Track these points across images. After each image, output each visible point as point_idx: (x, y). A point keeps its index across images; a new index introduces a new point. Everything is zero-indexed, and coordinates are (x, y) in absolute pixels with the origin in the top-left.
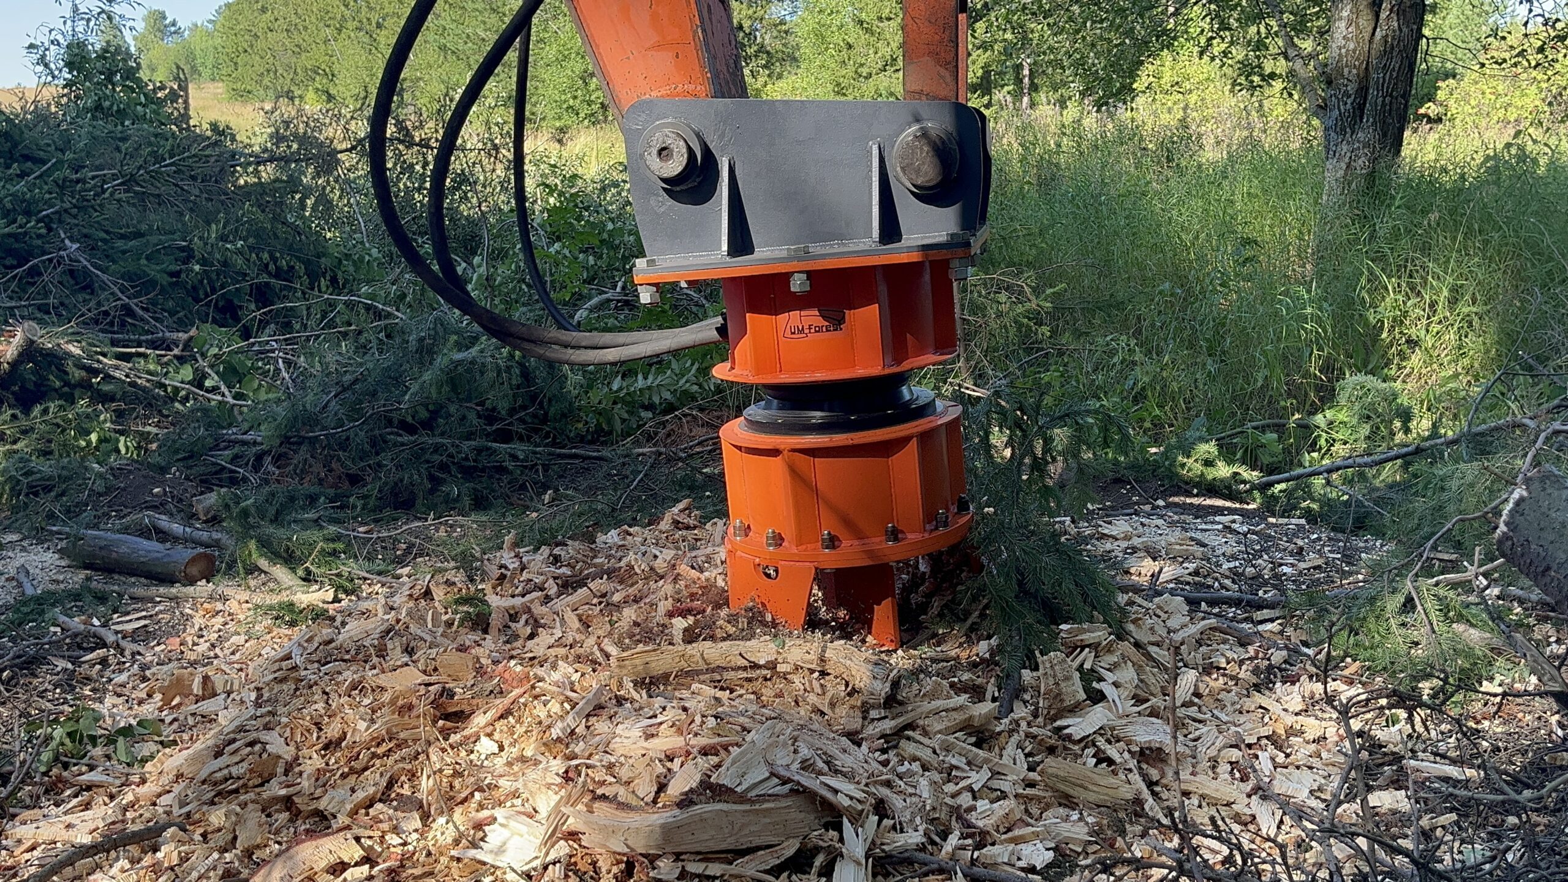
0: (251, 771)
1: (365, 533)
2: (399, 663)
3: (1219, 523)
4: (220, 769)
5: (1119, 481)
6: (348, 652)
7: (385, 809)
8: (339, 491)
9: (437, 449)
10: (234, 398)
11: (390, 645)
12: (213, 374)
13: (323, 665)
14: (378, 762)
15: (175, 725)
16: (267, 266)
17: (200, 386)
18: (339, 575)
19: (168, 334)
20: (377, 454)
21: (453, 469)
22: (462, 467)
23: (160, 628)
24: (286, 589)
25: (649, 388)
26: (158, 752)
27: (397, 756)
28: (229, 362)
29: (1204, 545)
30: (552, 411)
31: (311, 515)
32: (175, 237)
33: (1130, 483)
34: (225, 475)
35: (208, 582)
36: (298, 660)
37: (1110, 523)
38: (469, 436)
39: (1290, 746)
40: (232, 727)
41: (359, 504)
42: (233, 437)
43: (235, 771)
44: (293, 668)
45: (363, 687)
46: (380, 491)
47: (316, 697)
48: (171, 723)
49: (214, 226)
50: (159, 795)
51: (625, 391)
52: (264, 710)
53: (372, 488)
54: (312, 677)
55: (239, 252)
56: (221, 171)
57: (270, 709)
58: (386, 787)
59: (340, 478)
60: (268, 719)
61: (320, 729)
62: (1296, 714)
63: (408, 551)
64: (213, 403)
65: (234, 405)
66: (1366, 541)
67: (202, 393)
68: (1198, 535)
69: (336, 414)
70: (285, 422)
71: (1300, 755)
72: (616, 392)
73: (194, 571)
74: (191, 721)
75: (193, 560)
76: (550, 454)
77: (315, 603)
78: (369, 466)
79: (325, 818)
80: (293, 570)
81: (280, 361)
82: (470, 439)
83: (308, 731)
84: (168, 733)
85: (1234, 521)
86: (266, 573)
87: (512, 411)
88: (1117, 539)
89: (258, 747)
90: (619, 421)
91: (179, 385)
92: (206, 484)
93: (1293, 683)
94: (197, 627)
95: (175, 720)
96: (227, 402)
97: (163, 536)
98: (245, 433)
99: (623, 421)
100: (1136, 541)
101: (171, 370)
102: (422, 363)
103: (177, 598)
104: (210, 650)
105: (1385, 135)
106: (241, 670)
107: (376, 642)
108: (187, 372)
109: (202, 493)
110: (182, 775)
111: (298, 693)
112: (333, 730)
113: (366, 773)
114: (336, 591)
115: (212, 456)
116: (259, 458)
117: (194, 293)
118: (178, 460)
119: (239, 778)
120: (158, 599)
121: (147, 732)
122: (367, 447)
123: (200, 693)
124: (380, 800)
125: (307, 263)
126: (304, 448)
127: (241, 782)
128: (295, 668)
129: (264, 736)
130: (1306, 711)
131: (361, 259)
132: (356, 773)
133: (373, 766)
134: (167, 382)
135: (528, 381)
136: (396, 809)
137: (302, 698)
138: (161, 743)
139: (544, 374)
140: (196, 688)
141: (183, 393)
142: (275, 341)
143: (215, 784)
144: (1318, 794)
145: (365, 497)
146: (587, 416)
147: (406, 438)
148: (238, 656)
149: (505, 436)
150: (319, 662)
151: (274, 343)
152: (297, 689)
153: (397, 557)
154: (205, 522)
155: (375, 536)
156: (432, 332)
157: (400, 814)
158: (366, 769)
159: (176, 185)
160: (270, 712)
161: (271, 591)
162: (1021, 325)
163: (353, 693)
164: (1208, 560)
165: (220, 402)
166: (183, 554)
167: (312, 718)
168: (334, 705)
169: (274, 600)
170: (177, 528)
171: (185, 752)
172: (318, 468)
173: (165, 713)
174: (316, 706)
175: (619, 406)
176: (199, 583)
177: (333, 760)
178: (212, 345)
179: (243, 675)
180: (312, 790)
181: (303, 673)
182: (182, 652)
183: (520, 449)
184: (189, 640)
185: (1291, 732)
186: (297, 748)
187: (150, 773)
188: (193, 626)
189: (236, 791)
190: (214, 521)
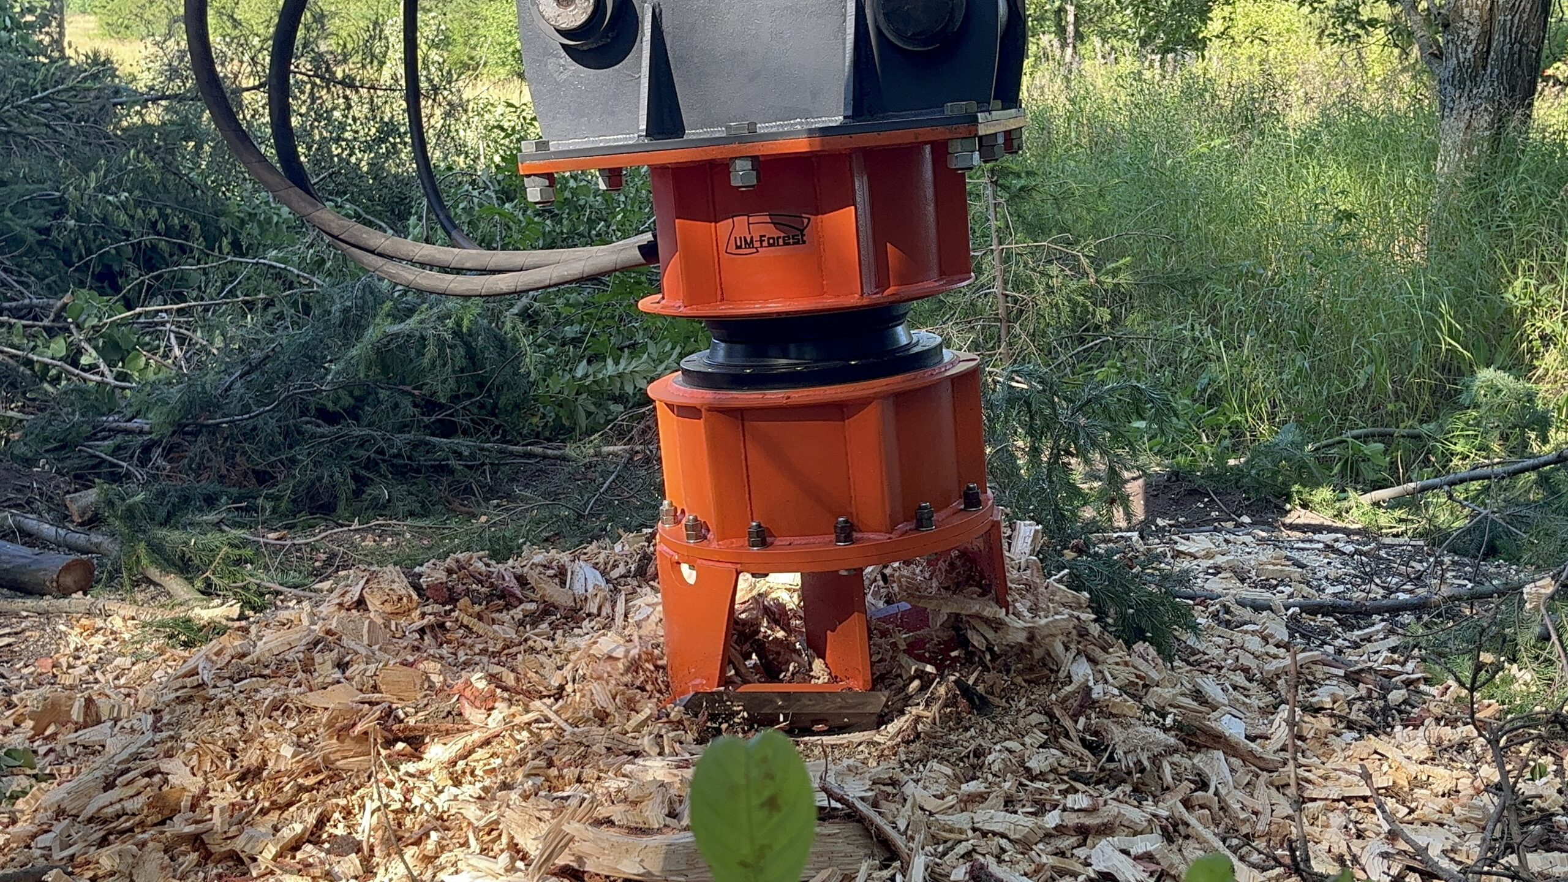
0: (150, 805)
1: (278, 539)
2: (329, 680)
3: (1319, 542)
4: (111, 804)
5: (1196, 493)
6: (266, 667)
7: (315, 852)
8: (243, 491)
9: (363, 443)
10: (116, 379)
11: (318, 658)
12: (91, 350)
13: (237, 682)
14: (305, 797)
15: (52, 756)
16: (154, 224)
17: (75, 363)
18: (245, 588)
19: (35, 301)
20: (291, 447)
21: (383, 467)
22: (393, 465)
23: (27, 647)
24: (181, 604)
25: (620, 375)
26: (31, 787)
27: (330, 790)
28: (110, 337)
29: (1303, 566)
30: (502, 402)
31: (212, 517)
32: (46, 186)
33: (1208, 495)
34: (105, 470)
35: (85, 594)
36: (206, 676)
37: (1188, 539)
38: (403, 428)
39: (1413, 801)
40: (125, 755)
41: (269, 506)
42: (115, 425)
43: (129, 806)
44: (199, 685)
45: (286, 707)
46: (294, 492)
47: (229, 719)
48: (46, 754)
49: (93, 174)
50: (34, 837)
51: (591, 378)
52: (164, 734)
53: (285, 488)
54: (224, 695)
55: (124, 206)
56: (101, 110)
57: (172, 733)
58: (316, 826)
59: (245, 475)
60: (169, 744)
61: (235, 757)
62: (1421, 763)
63: (328, 562)
64: (91, 384)
65: (116, 387)
66: (1498, 566)
67: (77, 371)
68: (1295, 555)
69: (241, 399)
70: (179, 406)
71: (1426, 810)
72: (580, 379)
73: (68, 580)
74: (70, 752)
75: (67, 568)
76: (501, 451)
77: (217, 620)
78: (280, 461)
79: (240, 861)
80: (190, 581)
81: (172, 336)
82: (403, 432)
83: (220, 758)
84: (43, 765)
85: (1337, 540)
86: (156, 584)
87: (455, 398)
88: (1196, 558)
89: (157, 778)
90: (583, 414)
91: (50, 361)
92: (82, 481)
93: (1416, 727)
94: (72, 646)
95: (51, 750)
96: (108, 384)
97: (30, 538)
98: (129, 420)
99: (589, 414)
100: (1220, 560)
101: (39, 343)
102: (346, 337)
103: (48, 612)
104: (88, 674)
105: (1513, 89)
106: (128, 695)
107: (301, 656)
108: (59, 346)
109: (76, 491)
110: (64, 812)
111: (206, 714)
112: (251, 757)
113: (291, 809)
114: (242, 606)
115: (90, 447)
116: (147, 449)
117: (65, 254)
118: (47, 451)
119: (134, 814)
120: (25, 614)
121: (18, 763)
122: (279, 439)
123: (81, 720)
124: (309, 841)
125: (203, 222)
126: (202, 438)
127: (137, 819)
128: (202, 685)
129: (166, 765)
130: (1433, 759)
131: (269, 220)
132: (279, 808)
133: (300, 801)
134: (35, 358)
135: (474, 364)
136: (328, 852)
137: (212, 720)
138: (35, 776)
139: (495, 356)
140: (76, 714)
141: (53, 372)
142: (166, 311)
143: (105, 822)
144: (1452, 855)
145: (277, 499)
146: (545, 407)
147: (325, 429)
148: (123, 681)
149: (448, 429)
150: (231, 678)
151: (164, 315)
152: (204, 710)
153: (314, 569)
154: (81, 524)
155: (289, 542)
156: (360, 302)
157: (333, 858)
158: (290, 804)
159: (47, 126)
160: (171, 737)
161: (162, 606)
162: (1076, 304)
163: (275, 714)
164: (1308, 584)
165: (98, 383)
166: (58, 560)
167: (224, 743)
168: (251, 728)
169: (167, 615)
170: (47, 529)
171: (67, 784)
172: (218, 463)
173: (36, 744)
174: (229, 729)
175: (584, 396)
176: (74, 595)
177: (251, 794)
178: (89, 316)
179: (132, 701)
180: (226, 828)
181: (212, 692)
182: (55, 676)
183: (464, 444)
184: (63, 661)
185: (1416, 783)
186: (206, 779)
187: (22, 812)
188: (68, 645)
189: (131, 830)
190: (93, 521)
